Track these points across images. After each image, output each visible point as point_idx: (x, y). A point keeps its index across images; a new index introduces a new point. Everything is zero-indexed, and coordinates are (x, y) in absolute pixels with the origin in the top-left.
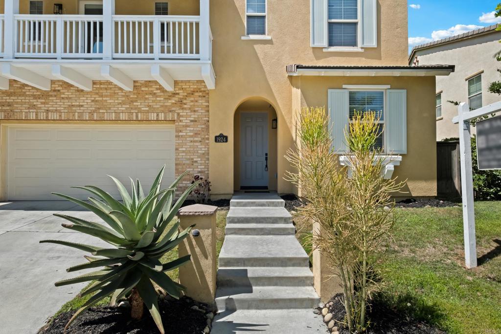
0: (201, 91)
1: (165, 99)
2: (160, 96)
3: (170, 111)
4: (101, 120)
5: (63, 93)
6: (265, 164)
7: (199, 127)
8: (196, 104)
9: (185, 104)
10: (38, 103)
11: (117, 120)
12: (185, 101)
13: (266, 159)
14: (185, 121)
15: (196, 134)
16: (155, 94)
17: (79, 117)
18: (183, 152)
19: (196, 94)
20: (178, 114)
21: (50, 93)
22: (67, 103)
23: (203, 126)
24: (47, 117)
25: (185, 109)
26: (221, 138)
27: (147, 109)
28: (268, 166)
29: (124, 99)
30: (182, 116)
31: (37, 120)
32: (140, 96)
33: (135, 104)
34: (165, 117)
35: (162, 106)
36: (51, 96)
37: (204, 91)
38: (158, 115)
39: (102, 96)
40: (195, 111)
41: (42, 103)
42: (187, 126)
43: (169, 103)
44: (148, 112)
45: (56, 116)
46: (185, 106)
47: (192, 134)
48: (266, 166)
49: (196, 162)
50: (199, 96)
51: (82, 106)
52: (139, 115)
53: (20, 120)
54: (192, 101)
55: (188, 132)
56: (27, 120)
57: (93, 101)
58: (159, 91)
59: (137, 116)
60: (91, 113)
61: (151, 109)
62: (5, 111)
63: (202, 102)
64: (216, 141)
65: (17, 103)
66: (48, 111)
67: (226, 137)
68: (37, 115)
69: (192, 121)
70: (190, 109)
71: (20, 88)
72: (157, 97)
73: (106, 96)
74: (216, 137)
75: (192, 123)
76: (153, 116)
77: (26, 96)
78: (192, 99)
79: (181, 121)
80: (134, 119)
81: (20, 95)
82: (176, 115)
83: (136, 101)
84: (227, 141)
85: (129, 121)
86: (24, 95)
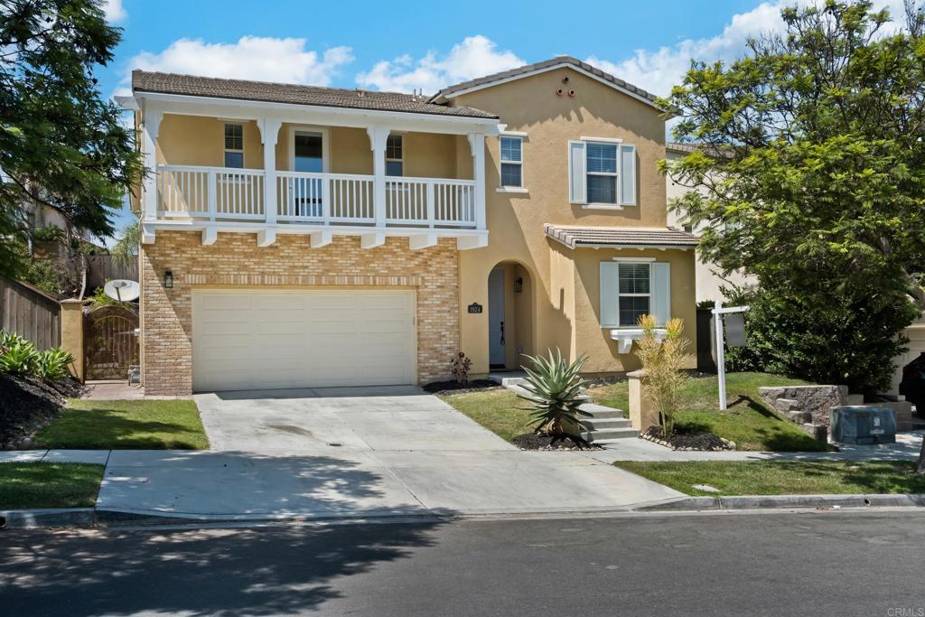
0: (448, 251)
1: (407, 259)
2: (401, 256)
3: (414, 275)
4: (331, 285)
5: (283, 251)
6: (501, 336)
7: (448, 294)
8: (443, 266)
9: (430, 266)
10: (250, 263)
11: (352, 285)
12: (430, 263)
13: (502, 329)
14: (431, 287)
15: (444, 303)
16: (395, 253)
17: (303, 281)
18: (430, 324)
19: (443, 254)
20: (423, 278)
21: (266, 251)
22: (288, 263)
23: (451, 293)
24: (263, 281)
25: (431, 272)
26: (475, 308)
27: (386, 271)
28: (506, 339)
29: (357, 259)
30: (428, 281)
31: (250, 285)
32: (377, 256)
33: (371, 265)
34: (408, 282)
35: (403, 268)
36: (267, 254)
37: (452, 251)
38: (399, 280)
39: (331, 255)
40: (442, 275)
41: (255, 263)
42: (433, 293)
43: (412, 264)
44: (387, 275)
45: (274, 280)
46: (431, 269)
47: (438, 302)
48: (502, 339)
49: (444, 336)
50: (447, 257)
51: (307, 267)
52: (377, 279)
53: (228, 285)
54: (438, 263)
55: (435, 300)
56: (236, 285)
57: (320, 261)
58: (399, 250)
59: (374, 281)
60: (319, 276)
61: (391, 272)
62: (207, 273)
63: (450, 264)
64: (469, 311)
65: (223, 263)
66: (263, 274)
67: (481, 307)
68: (249, 278)
69: (439, 287)
70: (436, 272)
71: (227, 243)
72: (397, 256)
73: (337, 255)
74: (469, 307)
75: (439, 290)
76: (394, 281)
77: (235, 253)
78: (438, 260)
79: (426, 287)
80: (371, 283)
81: (226, 253)
82: (420, 279)
83: (373, 262)
84: (481, 312)
85: (366, 285)
86: (232, 252)
